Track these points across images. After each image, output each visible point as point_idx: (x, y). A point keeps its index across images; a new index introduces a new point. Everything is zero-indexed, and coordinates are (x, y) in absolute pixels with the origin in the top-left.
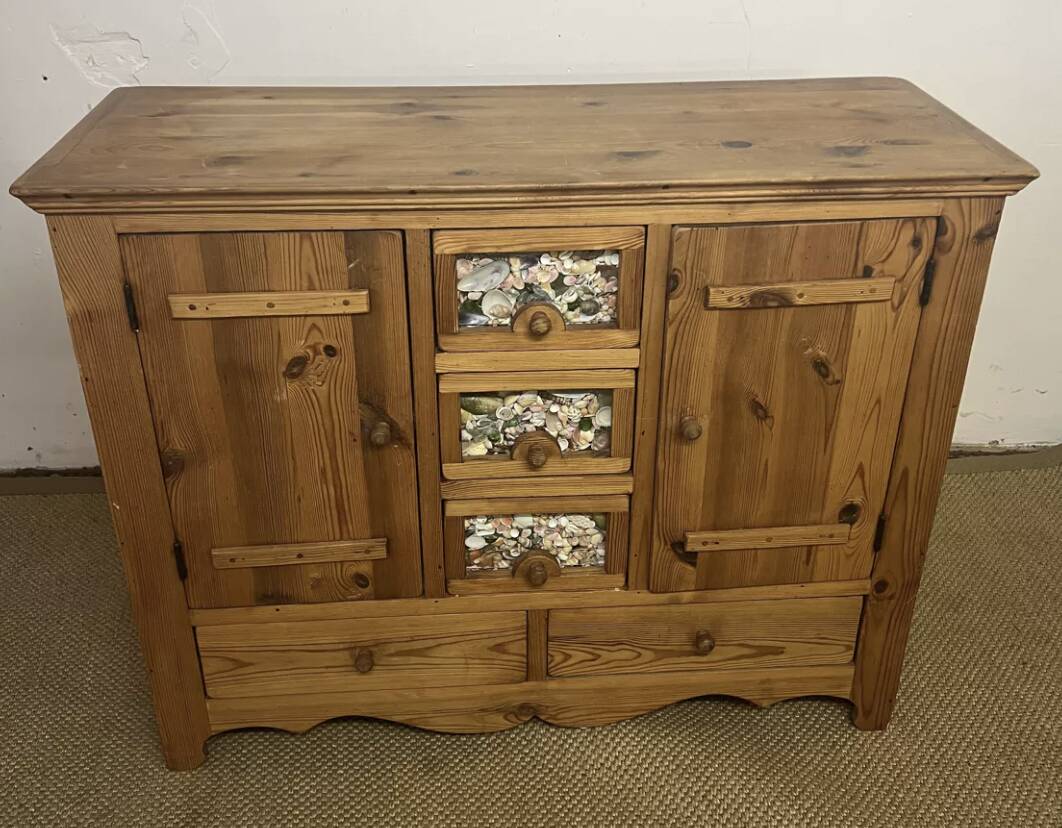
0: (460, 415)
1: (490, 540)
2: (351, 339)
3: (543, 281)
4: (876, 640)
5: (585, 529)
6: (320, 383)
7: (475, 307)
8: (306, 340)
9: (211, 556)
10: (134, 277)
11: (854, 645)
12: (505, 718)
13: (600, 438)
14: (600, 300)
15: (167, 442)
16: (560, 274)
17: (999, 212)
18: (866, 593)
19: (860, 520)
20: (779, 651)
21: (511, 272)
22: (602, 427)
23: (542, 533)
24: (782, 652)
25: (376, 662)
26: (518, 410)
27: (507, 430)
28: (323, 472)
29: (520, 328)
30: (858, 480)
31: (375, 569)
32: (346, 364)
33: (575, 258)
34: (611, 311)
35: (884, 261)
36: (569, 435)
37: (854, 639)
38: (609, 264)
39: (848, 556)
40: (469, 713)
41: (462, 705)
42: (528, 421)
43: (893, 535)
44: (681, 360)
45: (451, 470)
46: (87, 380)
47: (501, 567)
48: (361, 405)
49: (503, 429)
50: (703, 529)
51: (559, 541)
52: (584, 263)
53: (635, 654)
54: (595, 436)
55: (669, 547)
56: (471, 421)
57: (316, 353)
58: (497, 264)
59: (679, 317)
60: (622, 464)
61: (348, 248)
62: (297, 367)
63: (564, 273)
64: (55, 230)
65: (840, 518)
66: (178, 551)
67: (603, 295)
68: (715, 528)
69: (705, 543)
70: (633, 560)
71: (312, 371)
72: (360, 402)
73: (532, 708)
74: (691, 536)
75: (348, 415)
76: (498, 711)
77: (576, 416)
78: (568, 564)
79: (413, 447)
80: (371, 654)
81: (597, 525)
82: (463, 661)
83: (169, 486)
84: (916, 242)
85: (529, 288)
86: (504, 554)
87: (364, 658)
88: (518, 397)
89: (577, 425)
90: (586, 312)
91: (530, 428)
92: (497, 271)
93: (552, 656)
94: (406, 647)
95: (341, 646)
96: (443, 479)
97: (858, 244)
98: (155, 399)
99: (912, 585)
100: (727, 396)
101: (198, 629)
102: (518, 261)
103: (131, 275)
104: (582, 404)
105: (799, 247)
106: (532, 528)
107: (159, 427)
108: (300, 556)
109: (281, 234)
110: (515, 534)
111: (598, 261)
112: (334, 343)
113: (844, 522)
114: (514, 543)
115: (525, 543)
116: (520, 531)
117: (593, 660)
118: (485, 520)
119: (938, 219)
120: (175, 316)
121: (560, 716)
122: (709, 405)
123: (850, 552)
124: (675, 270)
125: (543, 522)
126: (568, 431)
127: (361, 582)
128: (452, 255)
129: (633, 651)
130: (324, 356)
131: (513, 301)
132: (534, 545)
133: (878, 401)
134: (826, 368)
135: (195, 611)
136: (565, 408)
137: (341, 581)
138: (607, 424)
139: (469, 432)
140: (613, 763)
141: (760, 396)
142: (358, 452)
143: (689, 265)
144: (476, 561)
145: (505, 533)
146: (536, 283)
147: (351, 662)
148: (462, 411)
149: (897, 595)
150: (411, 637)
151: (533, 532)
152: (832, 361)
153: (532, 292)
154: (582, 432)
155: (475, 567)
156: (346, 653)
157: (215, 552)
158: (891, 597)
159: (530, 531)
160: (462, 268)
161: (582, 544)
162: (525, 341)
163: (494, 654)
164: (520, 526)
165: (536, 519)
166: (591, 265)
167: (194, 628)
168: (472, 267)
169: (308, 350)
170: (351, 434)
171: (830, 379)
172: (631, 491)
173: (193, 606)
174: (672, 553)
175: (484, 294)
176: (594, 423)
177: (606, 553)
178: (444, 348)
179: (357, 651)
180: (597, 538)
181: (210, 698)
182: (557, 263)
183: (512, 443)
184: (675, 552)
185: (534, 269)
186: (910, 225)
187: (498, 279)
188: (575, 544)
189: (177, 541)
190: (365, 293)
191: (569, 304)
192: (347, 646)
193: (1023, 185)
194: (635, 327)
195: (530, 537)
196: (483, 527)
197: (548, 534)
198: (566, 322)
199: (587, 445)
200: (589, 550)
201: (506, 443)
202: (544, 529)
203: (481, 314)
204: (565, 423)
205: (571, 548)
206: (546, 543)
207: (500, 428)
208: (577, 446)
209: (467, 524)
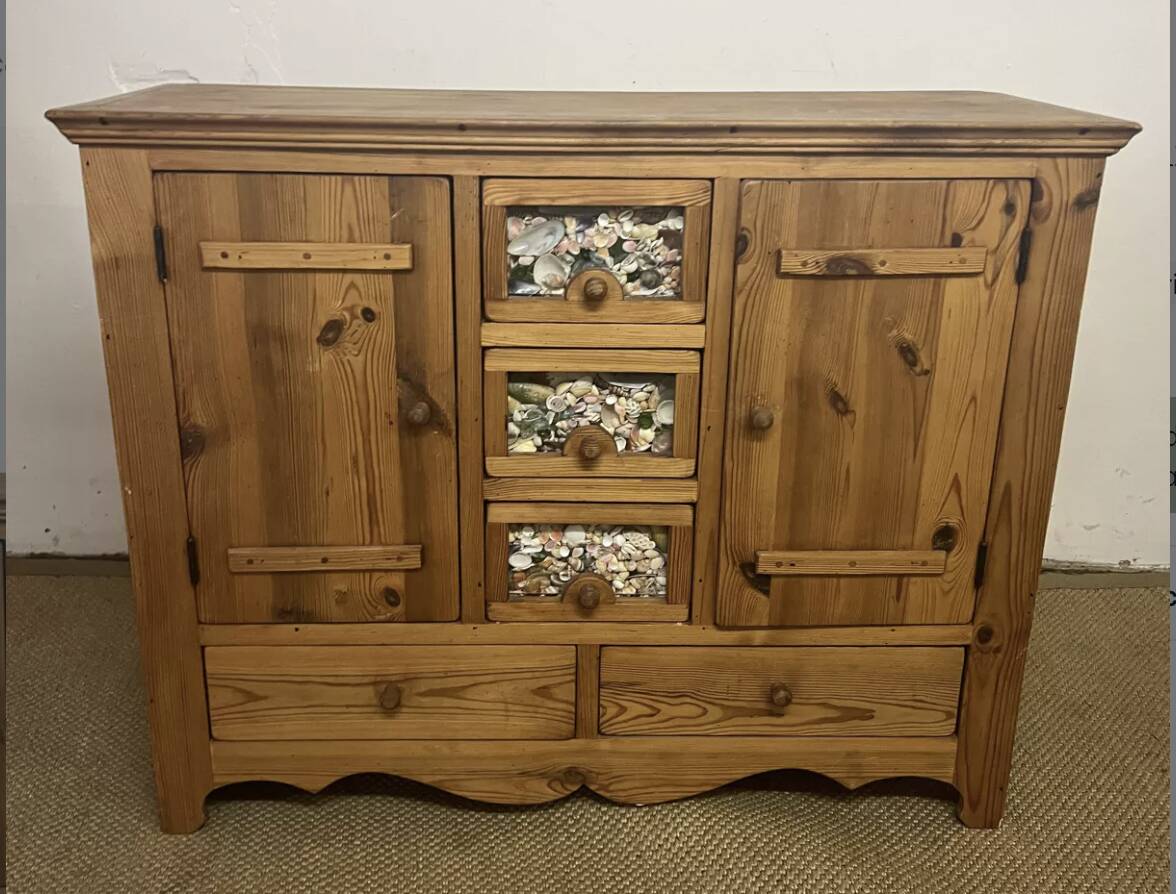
0: (507, 403)
1: (536, 559)
2: (391, 301)
3: (601, 245)
4: (982, 707)
5: (644, 551)
6: (356, 353)
7: (525, 274)
8: (343, 302)
9: (227, 557)
10: (167, 222)
11: (956, 711)
12: (549, 785)
13: (662, 437)
14: (662, 271)
15: (189, 415)
17: (1100, 175)
18: (967, 642)
19: (957, 548)
20: (868, 715)
21: (566, 235)
22: (664, 425)
23: (594, 552)
24: (872, 717)
25: (404, 702)
26: (571, 400)
27: (558, 424)
28: (355, 461)
29: (574, 296)
30: (953, 497)
31: (407, 582)
32: (384, 332)
33: (637, 219)
34: (674, 284)
35: (974, 229)
36: (628, 432)
37: (956, 704)
38: (672, 228)
39: (946, 593)
40: (506, 776)
41: (500, 766)
42: (581, 414)
43: (996, 570)
44: (751, 338)
45: (495, 465)
46: (108, 337)
47: (548, 592)
48: (399, 381)
49: (554, 423)
50: (776, 548)
51: (614, 564)
52: (646, 227)
53: (700, 711)
54: (656, 436)
55: (737, 568)
56: (519, 411)
57: (354, 317)
58: (551, 224)
59: (749, 284)
60: (684, 467)
61: (392, 195)
62: (332, 332)
63: (624, 238)
64: (88, 164)
65: (934, 543)
66: (192, 547)
67: (666, 264)
68: (791, 547)
69: (779, 564)
70: (697, 587)
71: (348, 339)
72: (398, 377)
73: (579, 774)
74: (762, 555)
75: (385, 391)
76: (543, 775)
77: (635, 409)
78: (624, 592)
79: (454, 433)
80: (399, 691)
81: (657, 545)
82: (501, 706)
83: (187, 468)
84: (1009, 208)
85: (585, 255)
86: (552, 577)
87: (390, 698)
88: (571, 384)
89: (636, 421)
90: (647, 285)
91: (583, 422)
92: (551, 233)
93: (604, 708)
94: (437, 684)
95: (366, 680)
96: (486, 475)
97: (945, 206)
98: (178, 361)
99: (1022, 635)
100: (801, 386)
101: (207, 649)
102: (574, 222)
103: (163, 218)
104: (641, 395)
105: (880, 209)
106: (583, 546)
107: (181, 397)
108: (325, 561)
109: (322, 177)
110: (564, 553)
111: (660, 226)
112: (374, 307)
113: (939, 549)
114: (563, 564)
115: (576, 565)
116: (571, 550)
117: (652, 715)
118: (532, 533)
119: (1033, 181)
120: (207, 264)
121: (611, 788)
122: (783, 391)
123: (947, 587)
124: (743, 229)
125: (597, 539)
126: (626, 429)
127: (392, 599)
128: (502, 207)
129: (699, 706)
130: (361, 321)
131: (568, 270)
132: (586, 567)
133: (974, 399)
134: (914, 355)
135: (206, 627)
136: (622, 399)
137: (369, 596)
138: (668, 421)
139: (519, 425)
140: (674, 844)
141: (839, 385)
142: (394, 438)
143: (759, 225)
144: (521, 585)
145: (554, 552)
146: (592, 249)
147: (375, 702)
148: (509, 398)
149: (1004, 648)
150: (446, 672)
151: (585, 551)
152: (920, 347)
153: (588, 259)
154: (642, 432)
155: (519, 592)
156: (370, 689)
157: (231, 551)
158: (997, 650)
159: (581, 550)
160: (513, 228)
161: (641, 569)
162: (579, 312)
163: (538, 700)
164: (571, 544)
165: (589, 535)
166: (653, 230)
167: (203, 648)
168: (524, 227)
169: (345, 313)
170: (388, 415)
171: (918, 369)
172: (695, 499)
173: (203, 620)
174: (742, 578)
175: (536, 258)
176: (654, 419)
177: (667, 581)
178: (491, 316)
179: (384, 686)
180: (658, 562)
181: (215, 740)
182: (616, 225)
183: (563, 440)
184: (745, 575)
185: (591, 231)
186: (1001, 187)
187: (550, 242)
188: (632, 567)
189: (191, 536)
190: (408, 246)
191: (628, 274)
192: (372, 679)
193: (1124, 141)
194: (699, 300)
195: (582, 558)
196: (530, 543)
197: (602, 555)
198: (625, 294)
199: (647, 446)
200: (648, 577)
201: (556, 440)
202: (598, 548)
203: (532, 281)
204: (622, 419)
205: (627, 574)
206: (600, 567)
207: (550, 422)
208: (636, 447)
209: (511, 537)
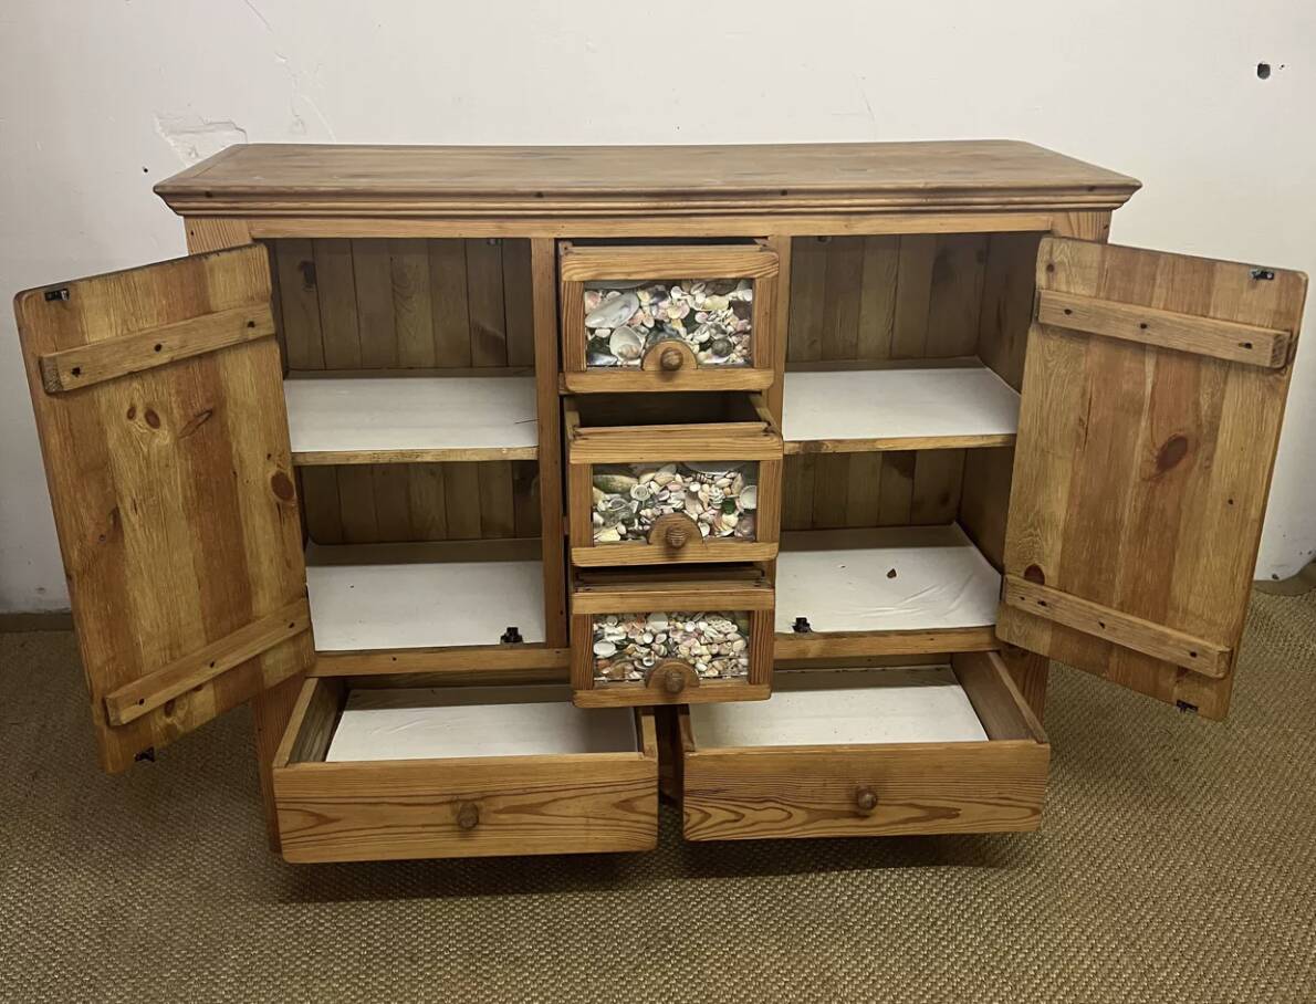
0: (592, 493)
1: (620, 647)
3: (674, 317)
5: (726, 635)
7: (602, 345)
13: (746, 522)
14: (733, 340)
16: (692, 310)
21: (641, 307)
22: (747, 510)
23: (677, 637)
25: (481, 820)
26: (655, 488)
27: (643, 512)
29: (650, 367)
33: (708, 291)
34: (745, 352)
36: (711, 518)
38: (741, 299)
42: (665, 502)
45: (581, 555)
47: (633, 677)
49: (638, 511)
51: (697, 648)
52: (717, 298)
54: (739, 520)
56: (603, 501)
58: (625, 298)
60: (767, 551)
63: (696, 309)
67: (737, 333)
77: (718, 496)
78: (707, 675)
80: (476, 810)
81: (739, 630)
82: (583, 821)
85: (659, 326)
86: (636, 663)
87: (468, 816)
88: (654, 474)
89: (719, 507)
90: (718, 353)
91: (668, 510)
92: (625, 306)
94: (517, 801)
102: (647, 294)
104: (725, 482)
106: (667, 632)
110: (648, 639)
111: (730, 297)
114: (647, 650)
115: (660, 649)
116: (655, 636)
117: (737, 821)
118: (616, 622)
125: (679, 625)
126: (710, 514)
128: (580, 282)
131: (643, 341)
132: (669, 652)
136: (706, 486)
138: (752, 506)
139: (602, 514)
144: (605, 672)
145: (638, 638)
146: (666, 321)
148: (594, 489)
150: (523, 789)
151: (668, 637)
153: (662, 330)
154: (724, 516)
155: (604, 678)
159: (665, 636)
160: (589, 302)
161: (723, 652)
162: (655, 382)
163: (620, 813)
164: (654, 630)
165: (671, 622)
166: (724, 301)
168: (600, 301)
175: (612, 330)
176: (737, 504)
177: (750, 663)
178: (571, 387)
180: (740, 644)
182: (689, 298)
183: (647, 527)
185: (665, 304)
187: (626, 314)
188: (715, 651)
191: (701, 344)
194: (769, 367)
195: (665, 644)
196: (614, 632)
197: (685, 640)
198: (699, 363)
199: (731, 531)
200: (731, 659)
201: (641, 528)
202: (681, 633)
203: (609, 353)
204: (706, 505)
205: (710, 657)
206: (683, 651)
207: (635, 511)
208: (720, 532)
209: (595, 627)
